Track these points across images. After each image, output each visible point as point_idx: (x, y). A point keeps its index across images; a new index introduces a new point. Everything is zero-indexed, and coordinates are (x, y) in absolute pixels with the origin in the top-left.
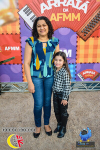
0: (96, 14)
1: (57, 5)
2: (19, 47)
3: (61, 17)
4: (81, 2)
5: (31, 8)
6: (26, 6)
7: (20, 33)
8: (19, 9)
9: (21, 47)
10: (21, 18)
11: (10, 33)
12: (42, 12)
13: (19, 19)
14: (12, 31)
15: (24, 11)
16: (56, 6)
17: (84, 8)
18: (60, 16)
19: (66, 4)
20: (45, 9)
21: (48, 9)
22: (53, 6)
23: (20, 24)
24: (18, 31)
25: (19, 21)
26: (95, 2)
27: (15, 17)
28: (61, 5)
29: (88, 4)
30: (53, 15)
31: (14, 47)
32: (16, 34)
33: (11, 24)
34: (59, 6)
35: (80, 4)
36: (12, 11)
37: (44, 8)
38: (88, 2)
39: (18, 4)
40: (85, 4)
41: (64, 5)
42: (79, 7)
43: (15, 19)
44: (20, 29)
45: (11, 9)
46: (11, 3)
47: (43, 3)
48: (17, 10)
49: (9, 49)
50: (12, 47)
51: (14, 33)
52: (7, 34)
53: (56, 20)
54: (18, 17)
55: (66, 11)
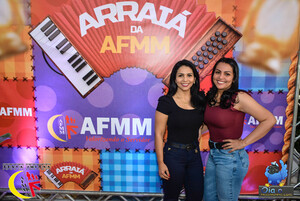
0: (207, 38)
1: (116, 17)
2: (30, 110)
3: (126, 45)
4: (171, 11)
5: (57, 23)
6: (48, 20)
7: (34, 78)
8: (33, 27)
9: (35, 110)
10: (35, 45)
11: (11, 77)
12: (84, 33)
13: (33, 47)
14: (16, 74)
15: (43, 30)
16: (114, 20)
17: (178, 24)
18: (123, 41)
19: (136, 16)
20: (89, 27)
21: (97, 26)
22: (107, 20)
23: (33, 57)
24: (29, 74)
25: (31, 52)
26: (204, 13)
27: (23, 43)
28: (126, 17)
29: (188, 17)
30: (108, 39)
31: (20, 109)
32: (25, 79)
33: (13, 59)
34: (121, 19)
35: (170, 17)
36: (16, 31)
37: (87, 23)
38: (187, 13)
39: (29, 15)
40: (182, 18)
41: (133, 19)
42: (166, 22)
43: (22, 48)
44: (33, 68)
45: (14, 26)
46: (15, 13)
47: (86, 14)
48: (28, 29)
49: (9, 112)
50: (15, 109)
51: (20, 78)
52: (5, 79)
53: (114, 51)
54: (30, 42)
55: (136, 31)
